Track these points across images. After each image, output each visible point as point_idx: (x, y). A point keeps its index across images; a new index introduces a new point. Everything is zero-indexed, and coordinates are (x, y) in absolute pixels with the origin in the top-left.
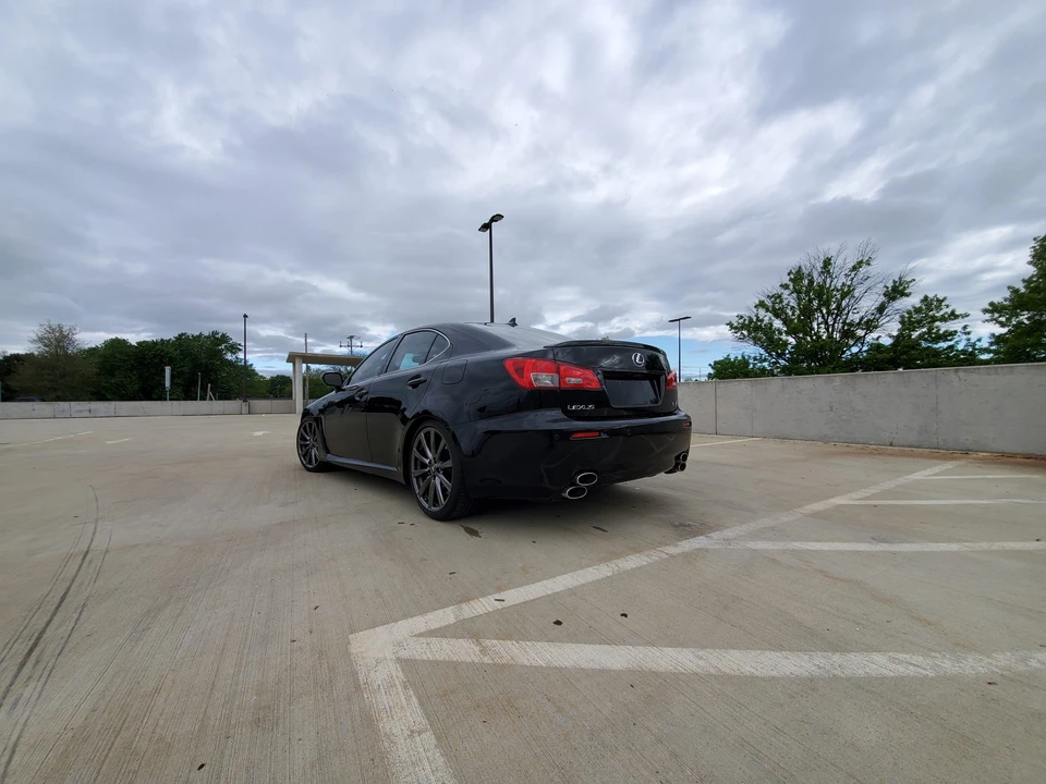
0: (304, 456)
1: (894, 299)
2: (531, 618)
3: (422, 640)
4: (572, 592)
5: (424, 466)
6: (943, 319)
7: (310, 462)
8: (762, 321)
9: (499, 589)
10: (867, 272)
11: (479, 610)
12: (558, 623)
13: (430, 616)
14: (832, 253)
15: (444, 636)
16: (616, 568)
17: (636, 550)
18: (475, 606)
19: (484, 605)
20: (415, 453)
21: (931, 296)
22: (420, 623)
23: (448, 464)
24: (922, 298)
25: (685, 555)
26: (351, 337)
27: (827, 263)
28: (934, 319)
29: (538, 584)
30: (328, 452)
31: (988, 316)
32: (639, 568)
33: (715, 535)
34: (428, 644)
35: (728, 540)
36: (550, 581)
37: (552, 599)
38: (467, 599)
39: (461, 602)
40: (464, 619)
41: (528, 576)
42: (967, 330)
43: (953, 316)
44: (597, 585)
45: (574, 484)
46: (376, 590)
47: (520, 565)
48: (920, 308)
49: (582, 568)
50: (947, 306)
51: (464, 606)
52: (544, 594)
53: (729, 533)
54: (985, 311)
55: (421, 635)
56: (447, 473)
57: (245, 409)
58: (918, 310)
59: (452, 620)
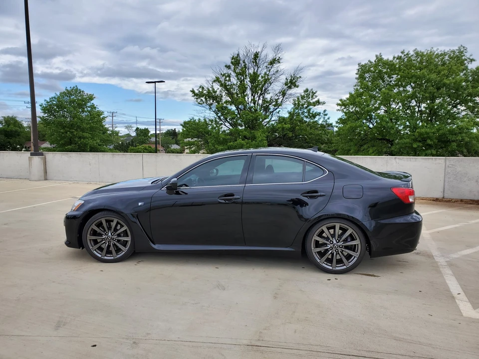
1: (290, 88)
6: (314, 104)
8: (215, 92)
10: (278, 67)
14: (259, 50)
21: (310, 89)
24: (305, 89)
27: (256, 56)
28: (309, 104)
31: (339, 107)
42: (326, 113)
43: (318, 102)
48: (304, 96)
50: (316, 96)
54: (338, 105)
58: (303, 97)
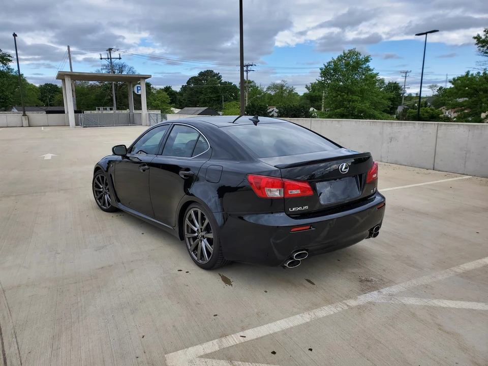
0: (99, 199)
2: (259, 349)
3: (203, 360)
4: (284, 332)
5: (194, 232)
7: (104, 204)
9: (243, 329)
11: (232, 343)
12: (274, 353)
13: (205, 345)
15: (214, 358)
16: (313, 316)
17: (329, 302)
18: (230, 340)
19: (234, 340)
20: (187, 222)
22: (201, 349)
23: (211, 236)
25: (359, 307)
26: (110, 50)
29: (265, 326)
30: (119, 201)
32: (327, 317)
33: (385, 291)
34: (206, 362)
35: (391, 295)
36: (273, 324)
37: (272, 337)
38: (225, 335)
39: (221, 337)
40: (224, 348)
41: (261, 319)
44: (299, 328)
45: (292, 258)
46: (174, 326)
47: (256, 310)
49: (293, 315)
51: (223, 339)
52: (268, 333)
53: (394, 289)
55: (201, 357)
56: (210, 241)
57: (25, 123)
59: (217, 348)
